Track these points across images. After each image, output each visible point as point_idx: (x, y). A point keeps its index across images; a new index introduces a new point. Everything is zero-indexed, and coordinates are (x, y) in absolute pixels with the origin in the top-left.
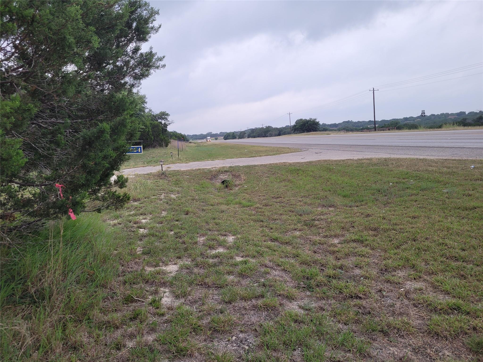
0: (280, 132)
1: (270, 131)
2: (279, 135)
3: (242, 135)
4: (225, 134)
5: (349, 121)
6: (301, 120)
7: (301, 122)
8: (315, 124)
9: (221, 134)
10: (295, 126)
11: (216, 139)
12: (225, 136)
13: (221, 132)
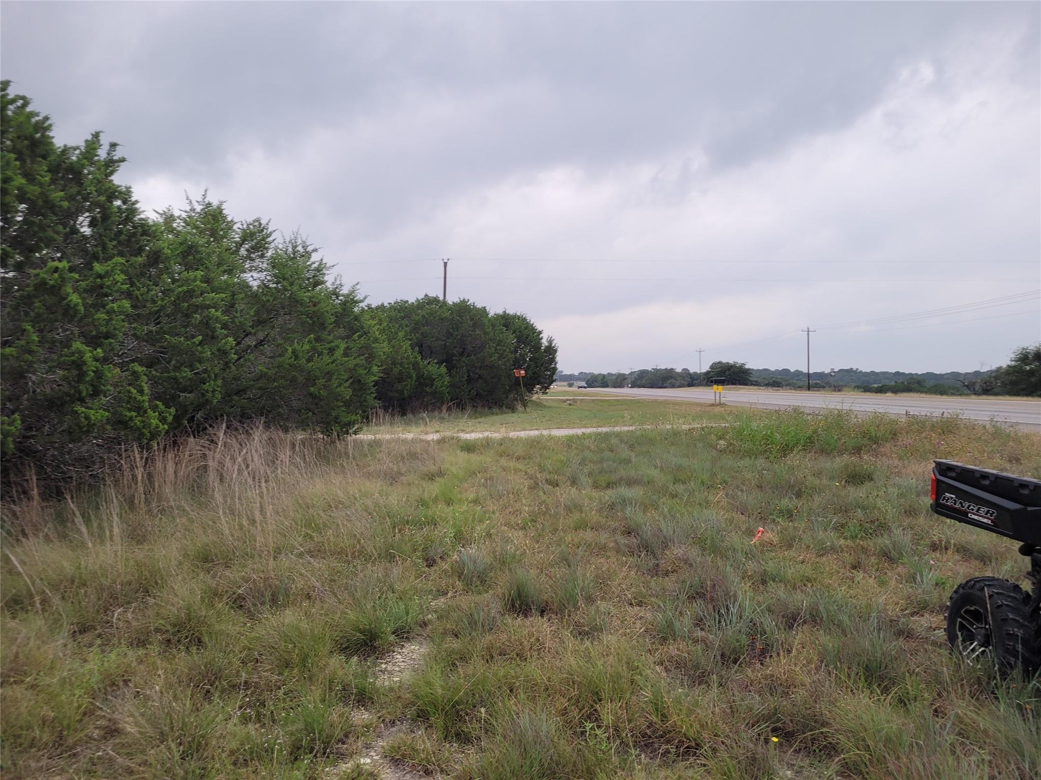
0: (691, 380)
1: (672, 378)
2: (690, 385)
3: (619, 381)
4: (589, 377)
5: (852, 369)
6: (720, 363)
7: (720, 365)
8: (743, 372)
9: (582, 376)
10: (708, 372)
11: (570, 385)
12: (588, 381)
13: (582, 373)
